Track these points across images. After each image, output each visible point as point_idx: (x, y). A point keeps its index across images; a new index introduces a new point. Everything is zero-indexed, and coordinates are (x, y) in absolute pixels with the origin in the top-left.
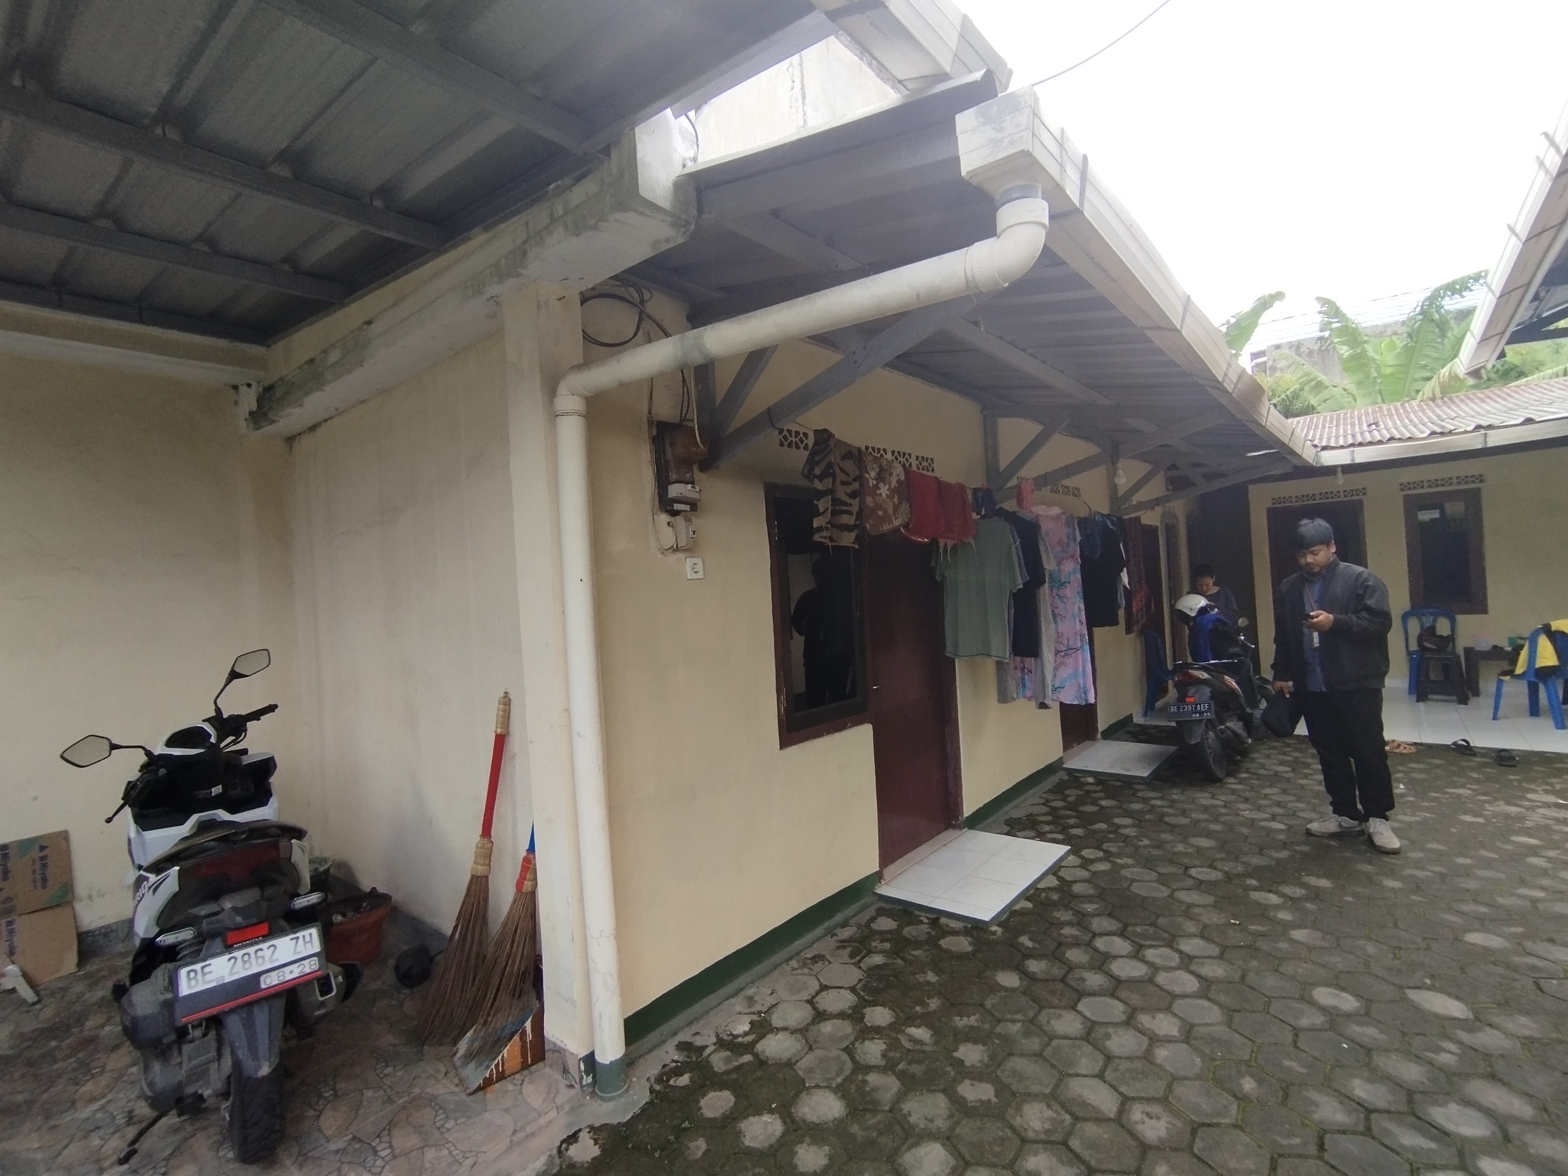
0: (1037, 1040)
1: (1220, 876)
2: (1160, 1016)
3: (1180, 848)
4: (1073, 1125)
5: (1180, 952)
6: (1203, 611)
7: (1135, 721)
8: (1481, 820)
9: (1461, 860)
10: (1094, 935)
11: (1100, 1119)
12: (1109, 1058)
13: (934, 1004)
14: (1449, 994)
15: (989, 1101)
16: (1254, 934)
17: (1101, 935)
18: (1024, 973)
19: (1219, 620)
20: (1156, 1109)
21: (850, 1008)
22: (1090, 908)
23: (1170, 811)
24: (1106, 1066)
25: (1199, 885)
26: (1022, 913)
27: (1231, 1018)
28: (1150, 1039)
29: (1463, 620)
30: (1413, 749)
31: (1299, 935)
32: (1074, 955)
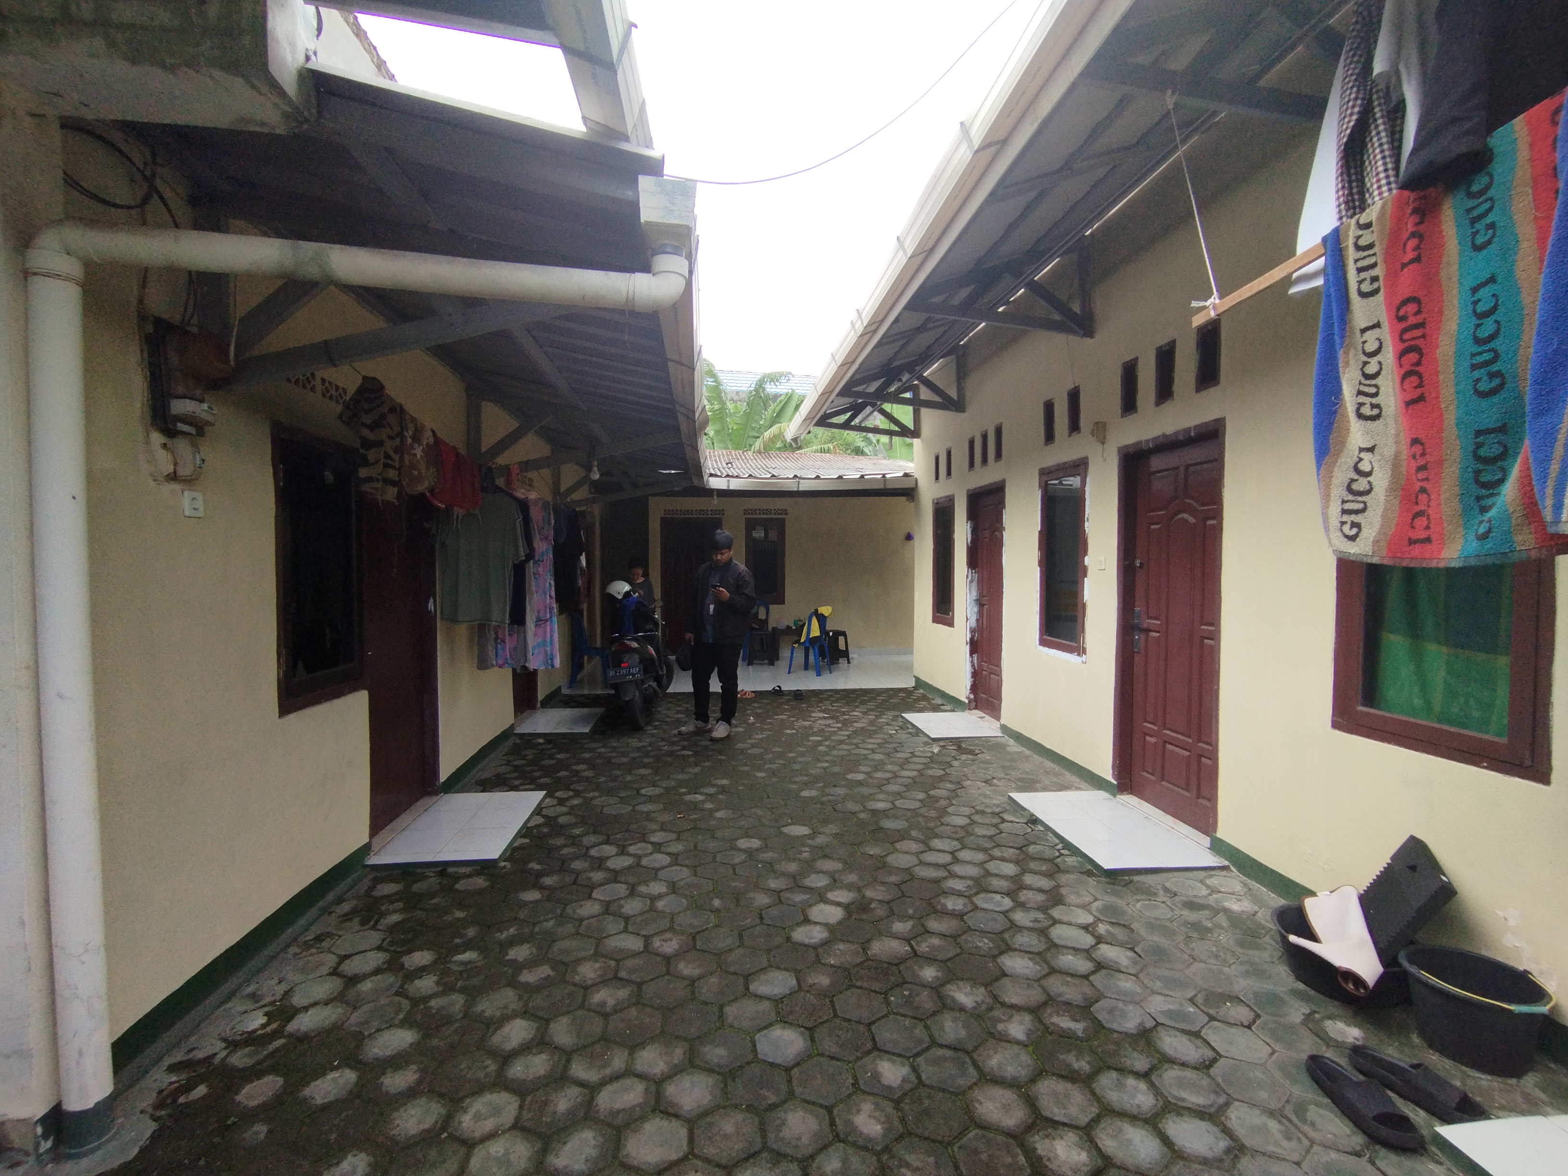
0: (571, 925)
1: (662, 791)
2: (652, 884)
3: (629, 778)
4: (618, 965)
5: (651, 843)
6: (627, 594)
7: (563, 692)
8: (794, 731)
9: (791, 755)
10: (588, 848)
11: (634, 955)
12: (627, 919)
13: (471, 932)
14: (800, 825)
15: (549, 975)
16: (695, 820)
17: (593, 847)
18: (542, 888)
19: (640, 602)
20: (668, 935)
21: (384, 963)
22: (577, 831)
23: (614, 754)
24: (627, 923)
25: (650, 799)
26: (521, 848)
27: (695, 871)
28: (651, 899)
29: (773, 608)
30: (753, 695)
31: (719, 815)
32: (577, 865)
